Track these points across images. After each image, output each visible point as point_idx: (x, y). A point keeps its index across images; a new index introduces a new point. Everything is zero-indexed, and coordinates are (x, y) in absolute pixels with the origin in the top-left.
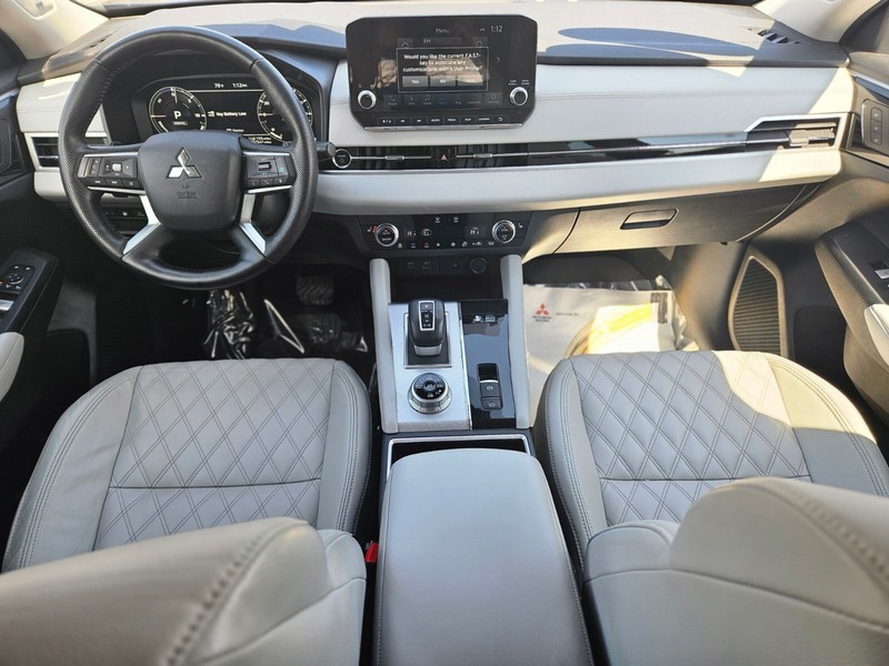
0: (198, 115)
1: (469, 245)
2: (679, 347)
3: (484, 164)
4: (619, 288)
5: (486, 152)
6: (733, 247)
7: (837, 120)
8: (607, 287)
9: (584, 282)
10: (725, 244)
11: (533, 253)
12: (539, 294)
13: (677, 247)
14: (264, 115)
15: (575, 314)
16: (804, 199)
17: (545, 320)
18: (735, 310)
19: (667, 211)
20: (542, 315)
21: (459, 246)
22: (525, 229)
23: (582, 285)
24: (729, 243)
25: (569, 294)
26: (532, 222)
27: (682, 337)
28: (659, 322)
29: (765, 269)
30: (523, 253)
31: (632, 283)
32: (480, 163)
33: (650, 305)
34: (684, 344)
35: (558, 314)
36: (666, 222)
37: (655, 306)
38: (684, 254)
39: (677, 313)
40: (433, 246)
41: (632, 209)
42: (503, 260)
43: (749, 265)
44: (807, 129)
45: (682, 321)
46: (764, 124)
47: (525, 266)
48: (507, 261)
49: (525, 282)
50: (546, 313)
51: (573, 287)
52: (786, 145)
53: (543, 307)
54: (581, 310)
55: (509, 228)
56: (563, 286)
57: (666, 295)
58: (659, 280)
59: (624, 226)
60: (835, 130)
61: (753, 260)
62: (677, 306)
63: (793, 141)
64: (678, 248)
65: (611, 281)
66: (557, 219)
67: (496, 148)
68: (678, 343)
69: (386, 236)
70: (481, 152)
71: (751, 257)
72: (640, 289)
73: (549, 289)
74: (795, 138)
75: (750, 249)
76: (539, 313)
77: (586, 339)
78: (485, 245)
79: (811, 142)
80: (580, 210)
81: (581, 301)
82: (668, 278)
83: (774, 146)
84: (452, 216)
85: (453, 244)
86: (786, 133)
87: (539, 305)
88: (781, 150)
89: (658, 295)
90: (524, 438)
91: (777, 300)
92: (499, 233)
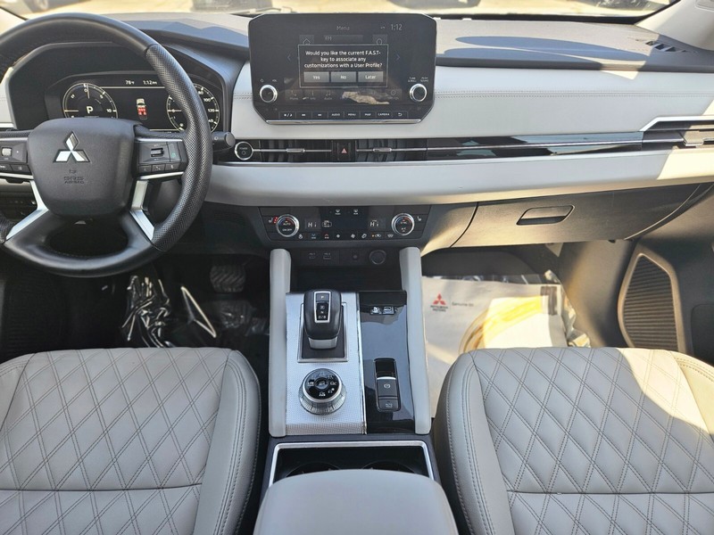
0: (109, 111)
1: (369, 237)
2: (570, 338)
3: (384, 158)
4: (511, 281)
5: (386, 146)
6: (621, 246)
8: (499, 279)
9: (479, 275)
10: (613, 241)
11: (431, 246)
12: (435, 286)
13: (564, 243)
14: (173, 111)
15: (471, 305)
16: (698, 198)
17: (443, 309)
18: (625, 305)
19: (564, 208)
20: (439, 305)
21: (358, 237)
22: (424, 222)
23: (476, 277)
24: (617, 241)
25: (464, 286)
26: (430, 215)
27: (573, 329)
28: (550, 313)
29: (657, 266)
30: (422, 245)
31: (523, 277)
32: (381, 158)
33: (540, 297)
34: (574, 336)
35: (454, 304)
36: (561, 218)
37: (545, 299)
38: (571, 251)
39: (566, 305)
40: (333, 238)
41: (530, 205)
42: (402, 252)
43: (638, 262)
44: (701, 130)
45: (572, 313)
46: (660, 124)
47: (424, 258)
48: (406, 252)
49: (424, 274)
50: (443, 303)
51: (467, 279)
52: (681, 145)
53: (440, 297)
54: (476, 301)
55: (408, 220)
56: (458, 279)
57: (555, 289)
58: (548, 275)
59: (520, 222)
61: (643, 257)
62: (566, 300)
63: (688, 141)
64: (565, 245)
65: (505, 274)
66: (456, 213)
67: (396, 142)
68: (568, 335)
69: (287, 227)
70: (381, 147)
71: (641, 255)
72: (531, 283)
73: (445, 281)
74: (689, 138)
75: (638, 247)
76: (436, 302)
77: (481, 328)
78: (384, 237)
79: (707, 143)
80: (478, 204)
81: (476, 293)
82: (556, 273)
83: (669, 146)
84: (352, 208)
85: (353, 236)
86: (681, 134)
87: (436, 296)
88: (676, 150)
89: (548, 288)
90: (424, 445)
91: (671, 296)
92: (398, 225)
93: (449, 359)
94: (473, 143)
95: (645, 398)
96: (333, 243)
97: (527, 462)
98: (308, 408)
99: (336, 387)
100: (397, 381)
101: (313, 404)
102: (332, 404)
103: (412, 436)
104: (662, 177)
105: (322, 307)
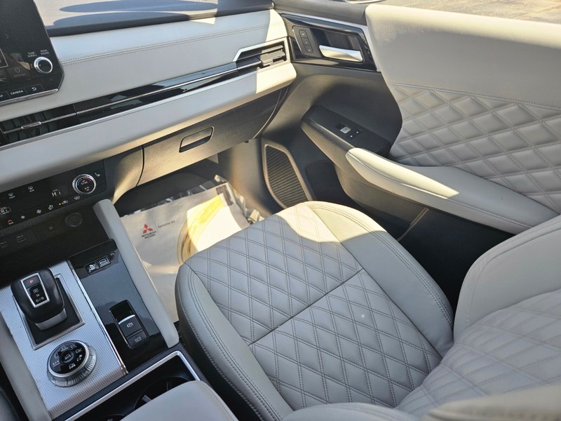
1: (56, 207)
2: (247, 216)
3: (37, 132)
4: (194, 193)
5: (34, 121)
6: (252, 142)
7: (282, 43)
8: (186, 195)
9: (169, 197)
10: (247, 142)
11: (118, 193)
12: (138, 219)
13: (219, 154)
15: (173, 222)
16: (284, 97)
17: (152, 235)
18: (270, 181)
19: (207, 130)
20: (148, 232)
21: (45, 210)
22: (103, 176)
23: (168, 200)
24: (249, 141)
25: (161, 210)
27: (246, 209)
28: (228, 205)
29: (274, 149)
30: (111, 196)
31: (201, 186)
32: (34, 132)
33: (218, 196)
34: (249, 214)
35: (160, 227)
36: (207, 139)
37: (222, 196)
38: (225, 156)
39: (236, 195)
40: (17, 221)
41: (183, 135)
42: (95, 207)
43: (267, 150)
44: (269, 53)
45: (242, 199)
46: (243, 54)
47: (116, 205)
48: (99, 205)
49: (120, 216)
50: (150, 230)
51: (161, 204)
52: (261, 66)
53: (146, 226)
54: (175, 218)
55: (88, 180)
56: (155, 206)
57: (225, 186)
58: (217, 178)
59: (182, 150)
60: (284, 50)
61: (268, 147)
62: (235, 191)
63: (264, 62)
64: (220, 155)
65: (188, 190)
66: (127, 160)
67: (43, 115)
68: (246, 214)
70: (29, 123)
71: (266, 145)
72: (208, 189)
73: (145, 212)
74: (265, 59)
75: (263, 140)
76: (145, 232)
77: (187, 236)
78: (71, 201)
79: (275, 61)
80: (143, 147)
81: (172, 212)
82: (221, 175)
83: (254, 68)
85: (39, 212)
86: (258, 58)
87: (143, 226)
88: (259, 70)
89: (220, 188)
90: (179, 353)
91: (292, 166)
92: (80, 187)
93: (173, 270)
94: (120, 97)
95: (302, 238)
96: (20, 226)
97: (253, 319)
98: (65, 384)
99: (84, 353)
100: (137, 316)
101: (67, 379)
102: (85, 369)
103: (167, 352)
104: (258, 91)
105: (36, 291)
